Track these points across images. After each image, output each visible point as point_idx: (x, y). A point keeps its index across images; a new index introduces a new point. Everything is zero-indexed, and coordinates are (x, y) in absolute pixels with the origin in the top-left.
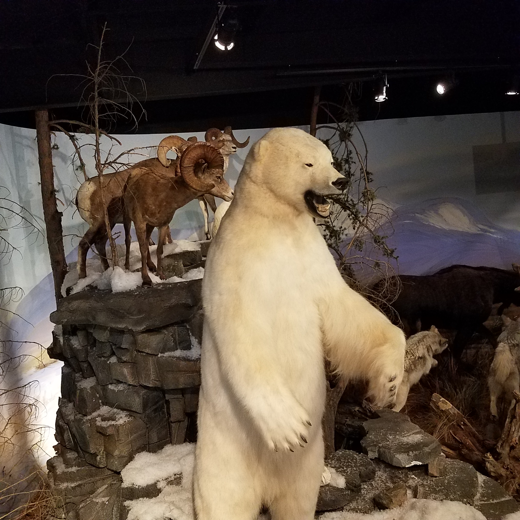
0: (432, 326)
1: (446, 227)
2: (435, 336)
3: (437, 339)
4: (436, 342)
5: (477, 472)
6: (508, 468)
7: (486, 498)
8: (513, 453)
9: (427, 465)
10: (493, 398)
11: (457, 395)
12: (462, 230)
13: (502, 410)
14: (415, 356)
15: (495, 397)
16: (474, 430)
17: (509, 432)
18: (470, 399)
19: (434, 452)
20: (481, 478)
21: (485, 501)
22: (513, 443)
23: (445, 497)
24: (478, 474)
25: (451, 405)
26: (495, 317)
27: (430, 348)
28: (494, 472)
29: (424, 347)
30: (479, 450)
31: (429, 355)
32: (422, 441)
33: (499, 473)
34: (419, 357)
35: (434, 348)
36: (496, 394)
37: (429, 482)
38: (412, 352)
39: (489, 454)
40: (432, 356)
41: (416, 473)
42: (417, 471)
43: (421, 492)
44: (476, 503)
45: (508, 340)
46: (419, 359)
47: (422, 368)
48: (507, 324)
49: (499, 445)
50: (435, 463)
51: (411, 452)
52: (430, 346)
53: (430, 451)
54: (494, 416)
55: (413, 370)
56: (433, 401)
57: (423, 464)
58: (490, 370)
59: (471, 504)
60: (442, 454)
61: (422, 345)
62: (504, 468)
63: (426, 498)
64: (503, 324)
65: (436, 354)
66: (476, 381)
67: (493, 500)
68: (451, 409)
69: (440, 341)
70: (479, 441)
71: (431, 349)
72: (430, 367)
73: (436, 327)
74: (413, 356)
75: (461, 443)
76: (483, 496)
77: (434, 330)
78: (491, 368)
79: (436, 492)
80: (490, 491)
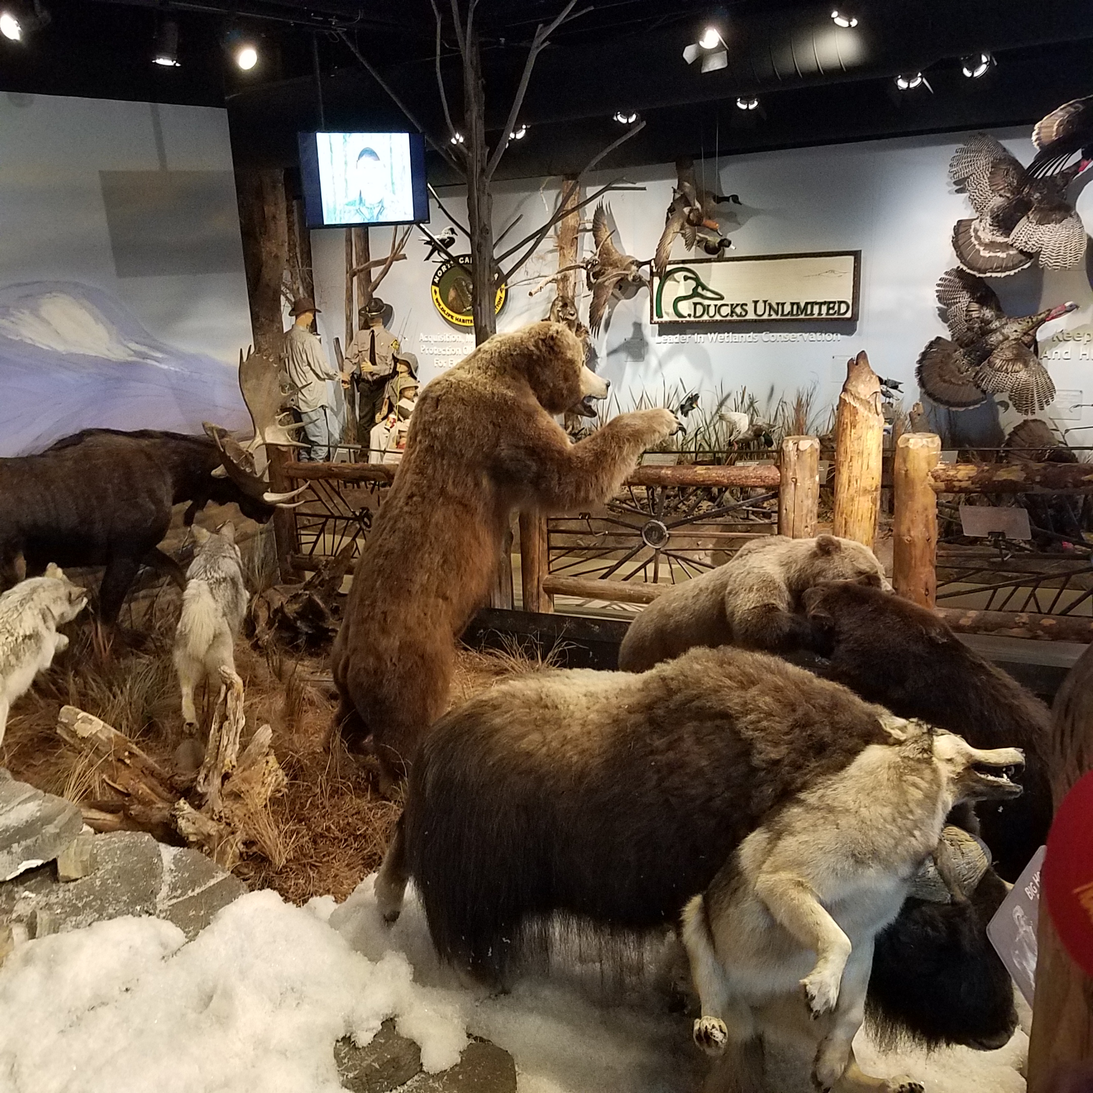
0: (50, 564)
1: (61, 348)
2: (56, 587)
3: (63, 591)
4: (61, 599)
5: (160, 844)
6: (221, 817)
7: (179, 891)
8: (228, 786)
9: (55, 861)
10: (187, 691)
11: (115, 697)
12: (94, 354)
13: (206, 709)
14: (16, 635)
15: (190, 687)
16: (151, 761)
17: (218, 749)
18: (141, 702)
19: (69, 830)
20: (168, 853)
21: (178, 897)
22: (226, 768)
23: (97, 916)
24: (162, 847)
25: (102, 723)
26: (181, 530)
27: (47, 612)
28: (195, 834)
29: (36, 612)
30: (164, 799)
31: (48, 628)
32: (38, 814)
33: (205, 833)
34: (25, 637)
35: (57, 610)
36: (192, 681)
37: (61, 896)
38: (9, 628)
39: (182, 801)
40: (54, 628)
41: (30, 886)
42: (33, 881)
43: (44, 922)
44: (160, 907)
45: (206, 572)
46: (27, 640)
47: (35, 658)
48: (203, 541)
49: (201, 778)
50: (72, 851)
51: (15, 845)
52: (48, 608)
53: (58, 830)
54: (190, 724)
55: (13, 666)
56: (62, 723)
57: (45, 862)
58: (177, 637)
59: (152, 911)
60: (86, 828)
61: (30, 608)
62: (213, 820)
63: (56, 931)
64: (195, 543)
65: (63, 622)
66: (151, 663)
67: (193, 890)
68: (101, 730)
69: (70, 594)
70: (162, 782)
71: (50, 615)
72: (53, 653)
73: (59, 566)
74: (12, 635)
75: (128, 795)
76: (174, 888)
77: (55, 573)
78: (178, 632)
79: (76, 911)
80: (187, 875)
